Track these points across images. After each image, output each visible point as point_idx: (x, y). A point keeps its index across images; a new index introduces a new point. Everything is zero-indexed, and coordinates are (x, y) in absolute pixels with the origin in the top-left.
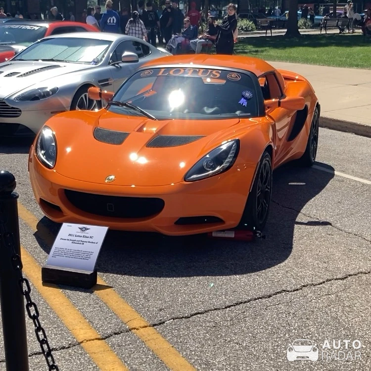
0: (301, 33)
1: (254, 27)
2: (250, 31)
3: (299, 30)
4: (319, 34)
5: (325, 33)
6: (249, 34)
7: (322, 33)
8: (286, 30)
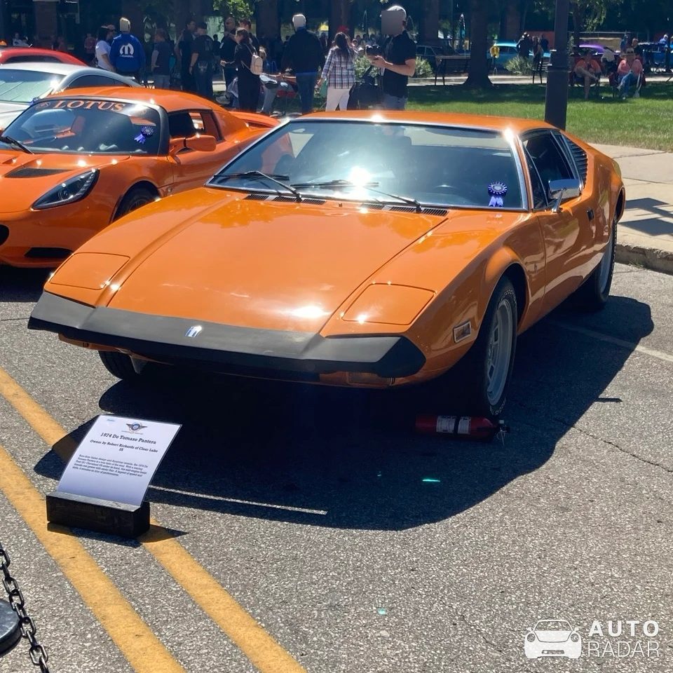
0: (493, 83)
1: (429, 70)
2: (422, 76)
3: (489, 77)
4: (530, 84)
5: (539, 82)
6: (419, 81)
7: (535, 82)
8: (467, 78)
